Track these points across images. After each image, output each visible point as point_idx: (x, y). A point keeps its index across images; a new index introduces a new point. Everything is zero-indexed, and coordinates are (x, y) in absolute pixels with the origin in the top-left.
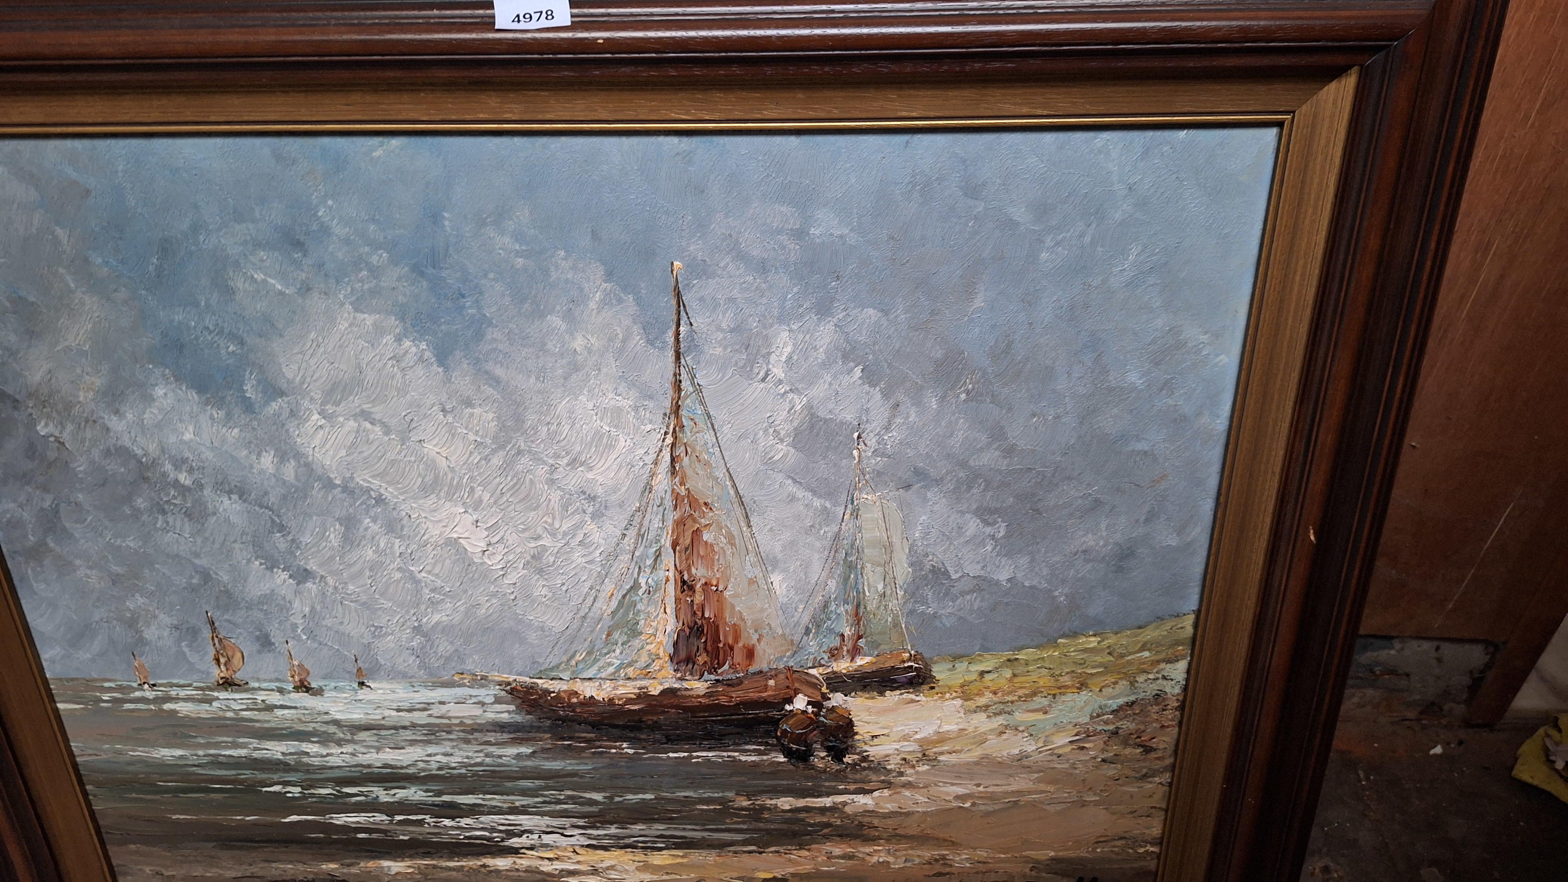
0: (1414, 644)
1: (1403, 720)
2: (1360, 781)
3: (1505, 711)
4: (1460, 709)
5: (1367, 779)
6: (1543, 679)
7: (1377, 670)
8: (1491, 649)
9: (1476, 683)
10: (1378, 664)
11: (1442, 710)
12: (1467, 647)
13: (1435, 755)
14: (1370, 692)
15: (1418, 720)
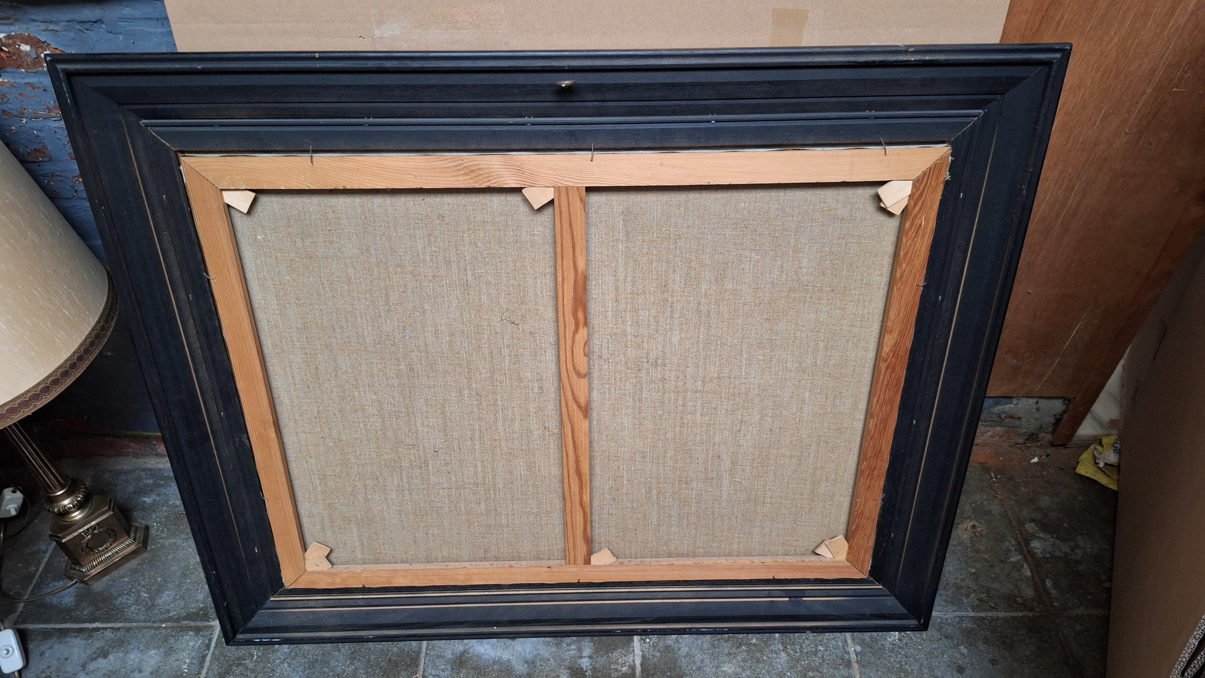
0: (1024, 400)
1: (1016, 444)
2: (992, 478)
3: (1073, 437)
4: (1049, 437)
5: (996, 478)
6: (1094, 418)
7: (1003, 416)
8: (1067, 402)
9: (1058, 421)
10: (1003, 412)
11: (1038, 437)
12: (1053, 401)
13: (1033, 463)
14: (998, 429)
15: (1025, 443)
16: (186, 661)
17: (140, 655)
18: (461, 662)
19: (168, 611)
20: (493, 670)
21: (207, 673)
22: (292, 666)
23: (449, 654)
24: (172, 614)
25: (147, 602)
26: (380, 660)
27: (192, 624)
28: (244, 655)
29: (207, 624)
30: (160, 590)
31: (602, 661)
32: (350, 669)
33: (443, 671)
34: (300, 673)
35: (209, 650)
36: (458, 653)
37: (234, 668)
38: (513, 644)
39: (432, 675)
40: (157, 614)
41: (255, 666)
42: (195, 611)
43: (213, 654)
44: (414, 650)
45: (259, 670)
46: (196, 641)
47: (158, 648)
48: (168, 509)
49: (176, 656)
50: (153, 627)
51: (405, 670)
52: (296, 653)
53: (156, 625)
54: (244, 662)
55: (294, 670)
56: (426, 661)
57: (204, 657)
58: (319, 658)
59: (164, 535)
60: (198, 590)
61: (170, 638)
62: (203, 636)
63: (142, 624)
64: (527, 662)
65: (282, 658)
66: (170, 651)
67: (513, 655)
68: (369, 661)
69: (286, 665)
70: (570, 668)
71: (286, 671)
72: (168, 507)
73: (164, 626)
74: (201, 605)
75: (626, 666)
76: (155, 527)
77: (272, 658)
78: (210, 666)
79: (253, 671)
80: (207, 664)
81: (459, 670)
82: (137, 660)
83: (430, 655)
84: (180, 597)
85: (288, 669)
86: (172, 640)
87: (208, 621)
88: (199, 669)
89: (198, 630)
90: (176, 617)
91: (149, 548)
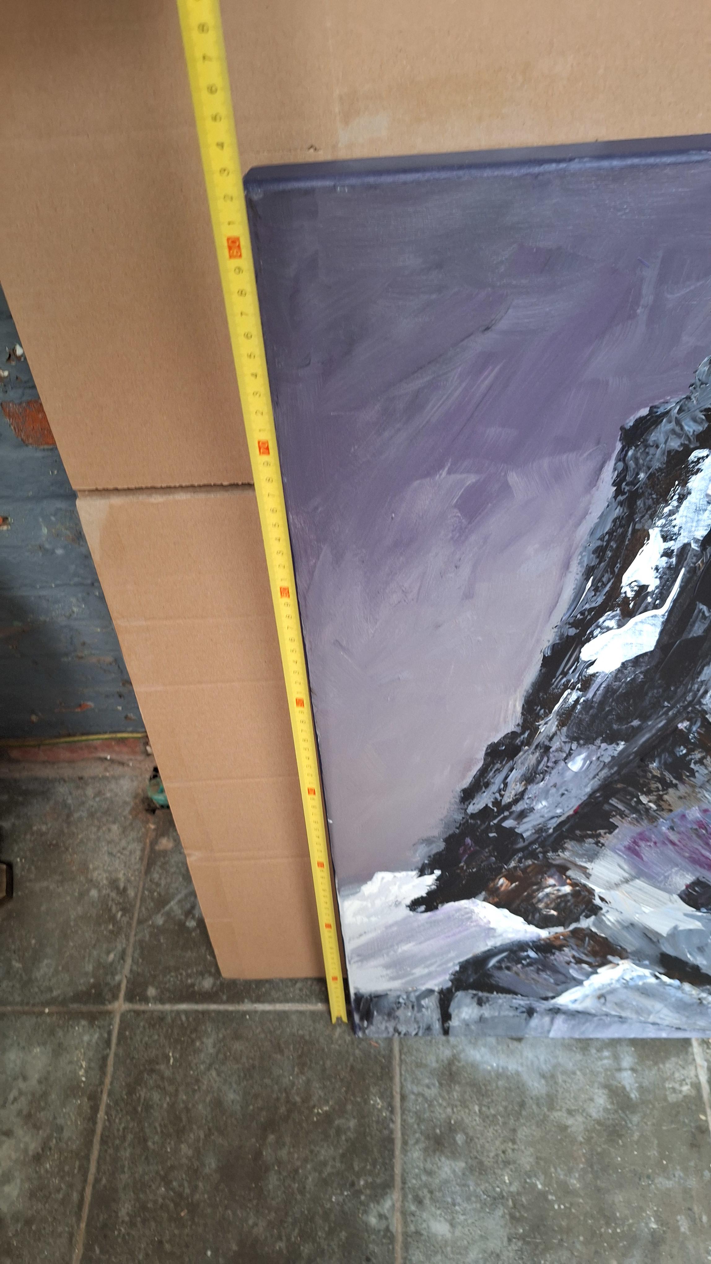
16: (82, 1066)
17: (21, 1055)
18: (451, 1074)
19: (50, 990)
20: (497, 1087)
21: (112, 1083)
22: (223, 1075)
23: (432, 1061)
24: (55, 993)
25: (21, 976)
26: (339, 1067)
27: (84, 1008)
28: (157, 1056)
29: (102, 1008)
30: (36, 958)
31: (650, 1075)
32: (301, 1081)
33: (428, 1087)
34: (234, 1086)
35: (110, 1049)
36: (445, 1059)
37: (146, 1075)
38: (519, 1047)
39: (413, 1093)
40: (36, 993)
41: (173, 1073)
42: (84, 989)
43: (116, 1055)
44: (383, 1052)
45: (179, 1078)
46: (91, 1035)
47: (44, 1044)
48: (33, 839)
49: (68, 1056)
50: (34, 1013)
51: (375, 1084)
52: (225, 1055)
53: (36, 1009)
54: (157, 1067)
55: (225, 1080)
56: (403, 1073)
57: (105, 1059)
58: (257, 1063)
59: (32, 876)
60: (84, 957)
61: (58, 1029)
62: (99, 1027)
63: (19, 1008)
64: (543, 1076)
65: (208, 1062)
66: (59, 1050)
67: (522, 1064)
68: (324, 1070)
69: (214, 1073)
70: (607, 1086)
71: (216, 1082)
72: (32, 834)
73: (47, 1010)
74: (92, 980)
75: (687, 1084)
76: (20, 865)
77: (195, 1061)
78: (114, 1072)
79: (172, 1081)
80: (110, 1069)
81: (450, 1087)
82: (18, 1062)
83: (406, 1062)
84: (63, 968)
85: (217, 1079)
86: (60, 1033)
87: (103, 1003)
88: (101, 1077)
89: (92, 1018)
90: (60, 999)
91: (14, 895)
